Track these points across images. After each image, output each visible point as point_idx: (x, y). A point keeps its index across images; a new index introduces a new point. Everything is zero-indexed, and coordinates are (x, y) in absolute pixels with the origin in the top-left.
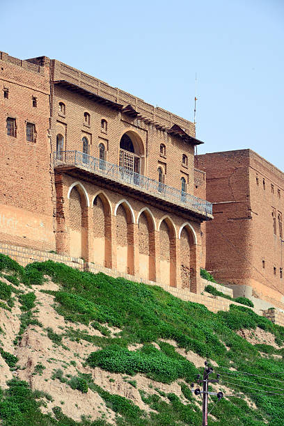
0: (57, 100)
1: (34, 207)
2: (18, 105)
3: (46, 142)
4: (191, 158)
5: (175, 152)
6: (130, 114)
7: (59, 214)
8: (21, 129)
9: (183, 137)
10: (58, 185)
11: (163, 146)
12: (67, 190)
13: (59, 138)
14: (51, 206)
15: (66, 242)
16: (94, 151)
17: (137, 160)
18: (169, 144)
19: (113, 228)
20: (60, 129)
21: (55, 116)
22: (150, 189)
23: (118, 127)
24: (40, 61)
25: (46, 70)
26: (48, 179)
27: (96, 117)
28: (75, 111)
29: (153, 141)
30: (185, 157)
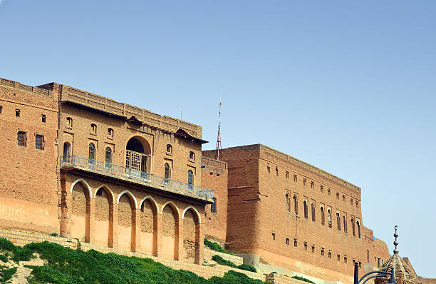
0: (65, 115)
1: (41, 199)
2: (30, 122)
3: (58, 151)
4: (198, 154)
5: (181, 151)
6: (135, 123)
7: (63, 204)
8: (31, 140)
9: (188, 138)
10: (63, 182)
11: (169, 147)
12: (70, 186)
13: (66, 145)
14: (57, 199)
15: (68, 226)
16: (100, 155)
17: (144, 159)
18: (176, 145)
19: (115, 213)
20: (68, 138)
21: (62, 128)
22: (155, 181)
23: (124, 134)
24: (50, 86)
25: (55, 93)
26: (55, 178)
27: (102, 127)
28: (82, 124)
29: (159, 144)
30: (192, 154)
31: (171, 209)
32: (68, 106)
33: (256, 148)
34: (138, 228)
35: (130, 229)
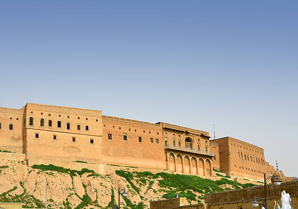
0: (164, 132)
1: (160, 159)
2: (154, 135)
3: (162, 143)
4: (208, 141)
5: (203, 141)
6: (187, 133)
7: (167, 160)
8: (155, 141)
9: (205, 136)
10: (166, 153)
11: (199, 140)
12: (168, 154)
13: (166, 141)
14: (165, 158)
15: (169, 167)
16: (177, 144)
17: (191, 144)
18: (201, 138)
19: (183, 162)
20: (166, 139)
21: (164, 136)
22: (195, 151)
23: (184, 137)
24: (159, 123)
25: (161, 125)
26: (163, 152)
27: (177, 135)
28: (170, 135)
29: (195, 139)
30: (206, 141)
31: (201, 159)
32: (165, 129)
33: (227, 138)
34: (191, 166)
35: (188, 167)
